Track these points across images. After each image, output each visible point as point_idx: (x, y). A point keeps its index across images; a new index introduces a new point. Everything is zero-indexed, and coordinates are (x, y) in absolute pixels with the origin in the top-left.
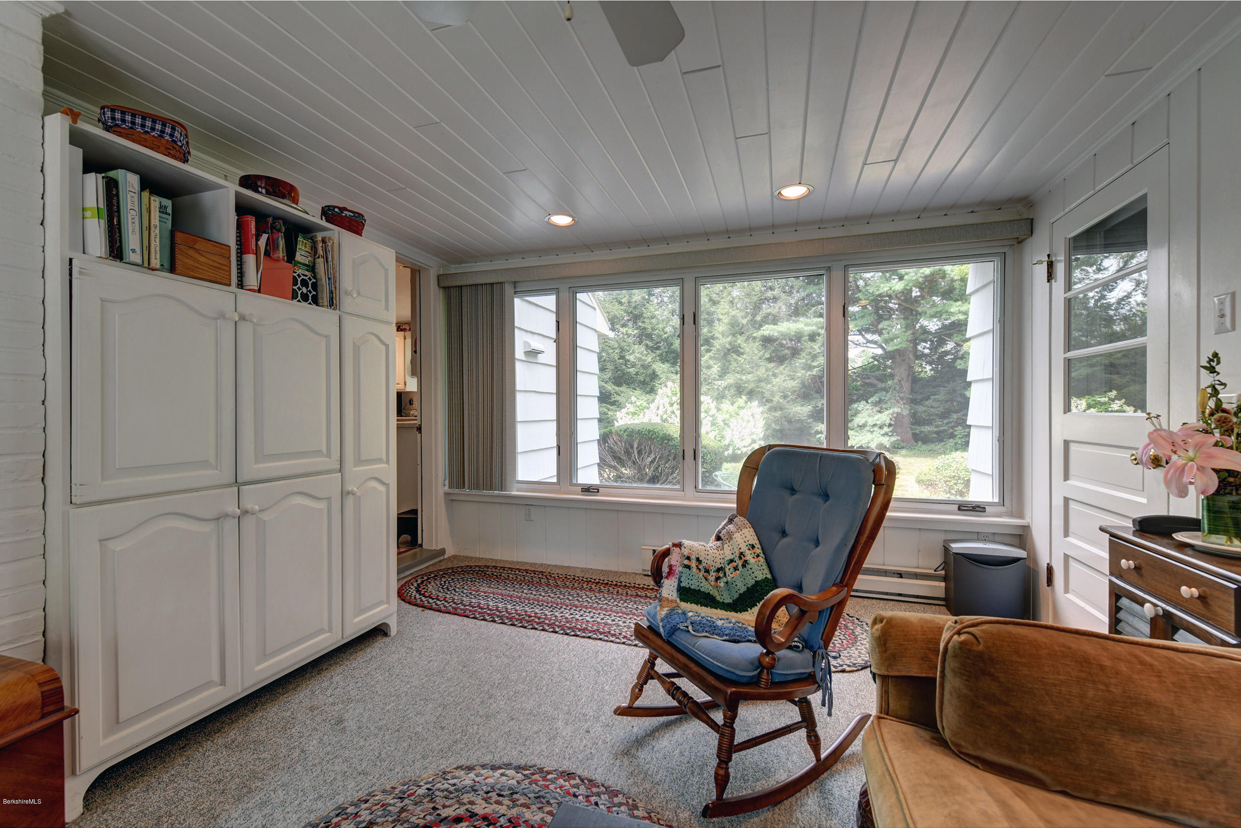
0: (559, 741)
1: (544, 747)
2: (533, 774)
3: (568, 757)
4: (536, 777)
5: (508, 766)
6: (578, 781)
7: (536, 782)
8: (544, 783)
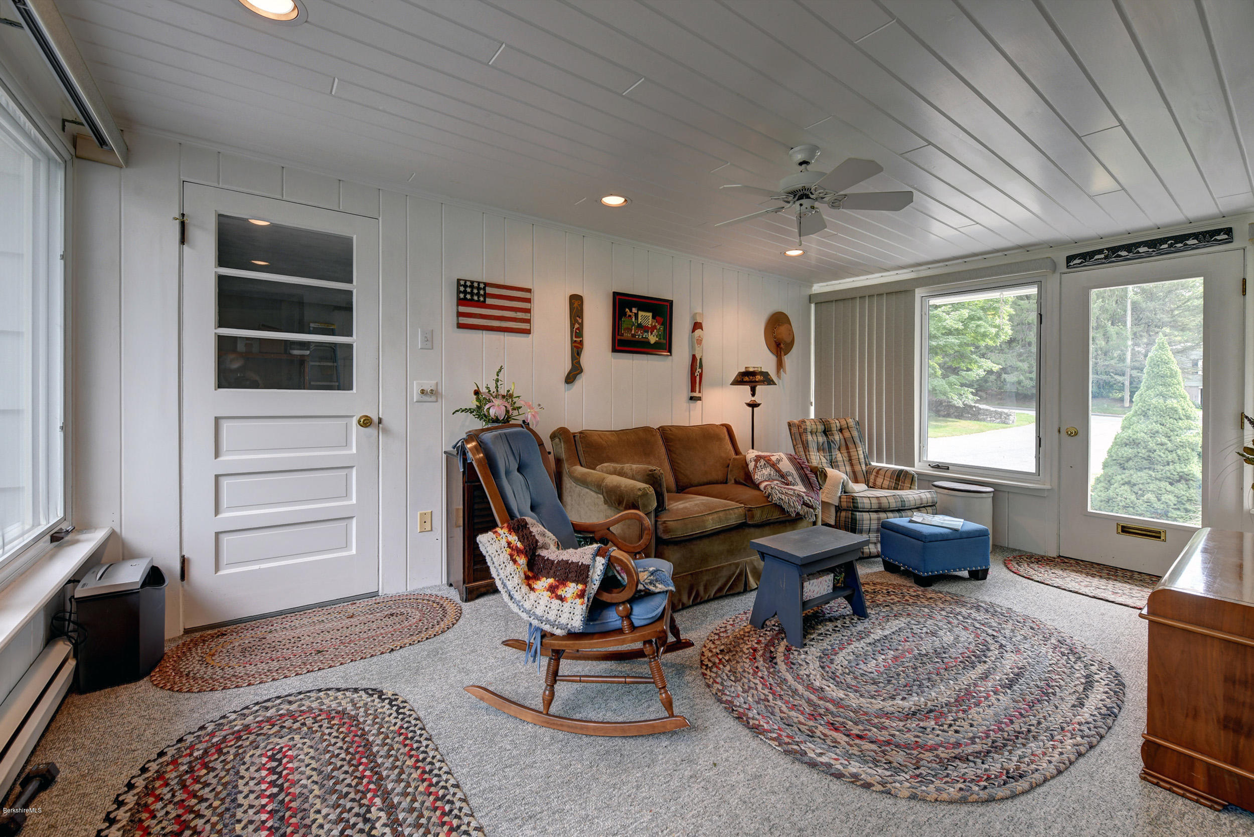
0: (751, 770)
1: (770, 771)
2: (789, 743)
3: (749, 749)
4: (787, 740)
5: (813, 765)
6: (751, 722)
7: (788, 736)
8: (781, 733)
